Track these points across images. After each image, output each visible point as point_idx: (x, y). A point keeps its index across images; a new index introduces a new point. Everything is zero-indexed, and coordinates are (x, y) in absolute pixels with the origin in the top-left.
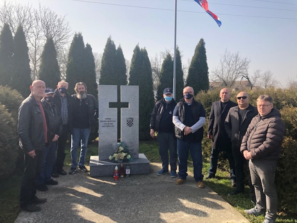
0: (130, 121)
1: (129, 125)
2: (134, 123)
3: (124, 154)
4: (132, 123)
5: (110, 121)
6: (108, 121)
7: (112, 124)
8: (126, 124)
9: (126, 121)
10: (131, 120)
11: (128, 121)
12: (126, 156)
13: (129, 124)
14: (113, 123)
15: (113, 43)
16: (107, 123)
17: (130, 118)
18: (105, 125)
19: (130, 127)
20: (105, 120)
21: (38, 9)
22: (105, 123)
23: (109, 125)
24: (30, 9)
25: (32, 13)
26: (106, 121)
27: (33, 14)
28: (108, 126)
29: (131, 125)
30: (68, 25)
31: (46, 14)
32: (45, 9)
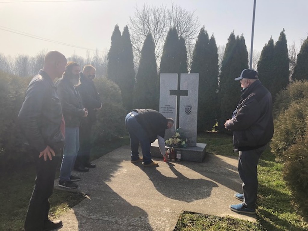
0: (188, 109)
1: (187, 113)
2: (192, 111)
3: (178, 140)
4: (191, 111)
5: (170, 108)
6: (168, 108)
7: (171, 111)
8: (185, 111)
9: (184, 109)
10: (190, 108)
11: (186, 109)
12: (180, 142)
13: (187, 111)
14: (172, 109)
15: (206, 33)
16: (166, 109)
17: (188, 106)
18: (165, 111)
19: (189, 115)
20: (164, 106)
21: (170, 8)
22: (165, 109)
23: (168, 111)
24: (164, 10)
25: (166, 13)
26: (166, 108)
27: (167, 15)
28: (167, 113)
29: (189, 113)
30: (197, 21)
31: (178, 13)
32: (177, 9)
